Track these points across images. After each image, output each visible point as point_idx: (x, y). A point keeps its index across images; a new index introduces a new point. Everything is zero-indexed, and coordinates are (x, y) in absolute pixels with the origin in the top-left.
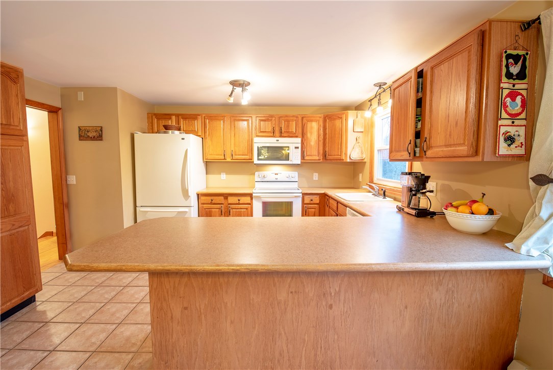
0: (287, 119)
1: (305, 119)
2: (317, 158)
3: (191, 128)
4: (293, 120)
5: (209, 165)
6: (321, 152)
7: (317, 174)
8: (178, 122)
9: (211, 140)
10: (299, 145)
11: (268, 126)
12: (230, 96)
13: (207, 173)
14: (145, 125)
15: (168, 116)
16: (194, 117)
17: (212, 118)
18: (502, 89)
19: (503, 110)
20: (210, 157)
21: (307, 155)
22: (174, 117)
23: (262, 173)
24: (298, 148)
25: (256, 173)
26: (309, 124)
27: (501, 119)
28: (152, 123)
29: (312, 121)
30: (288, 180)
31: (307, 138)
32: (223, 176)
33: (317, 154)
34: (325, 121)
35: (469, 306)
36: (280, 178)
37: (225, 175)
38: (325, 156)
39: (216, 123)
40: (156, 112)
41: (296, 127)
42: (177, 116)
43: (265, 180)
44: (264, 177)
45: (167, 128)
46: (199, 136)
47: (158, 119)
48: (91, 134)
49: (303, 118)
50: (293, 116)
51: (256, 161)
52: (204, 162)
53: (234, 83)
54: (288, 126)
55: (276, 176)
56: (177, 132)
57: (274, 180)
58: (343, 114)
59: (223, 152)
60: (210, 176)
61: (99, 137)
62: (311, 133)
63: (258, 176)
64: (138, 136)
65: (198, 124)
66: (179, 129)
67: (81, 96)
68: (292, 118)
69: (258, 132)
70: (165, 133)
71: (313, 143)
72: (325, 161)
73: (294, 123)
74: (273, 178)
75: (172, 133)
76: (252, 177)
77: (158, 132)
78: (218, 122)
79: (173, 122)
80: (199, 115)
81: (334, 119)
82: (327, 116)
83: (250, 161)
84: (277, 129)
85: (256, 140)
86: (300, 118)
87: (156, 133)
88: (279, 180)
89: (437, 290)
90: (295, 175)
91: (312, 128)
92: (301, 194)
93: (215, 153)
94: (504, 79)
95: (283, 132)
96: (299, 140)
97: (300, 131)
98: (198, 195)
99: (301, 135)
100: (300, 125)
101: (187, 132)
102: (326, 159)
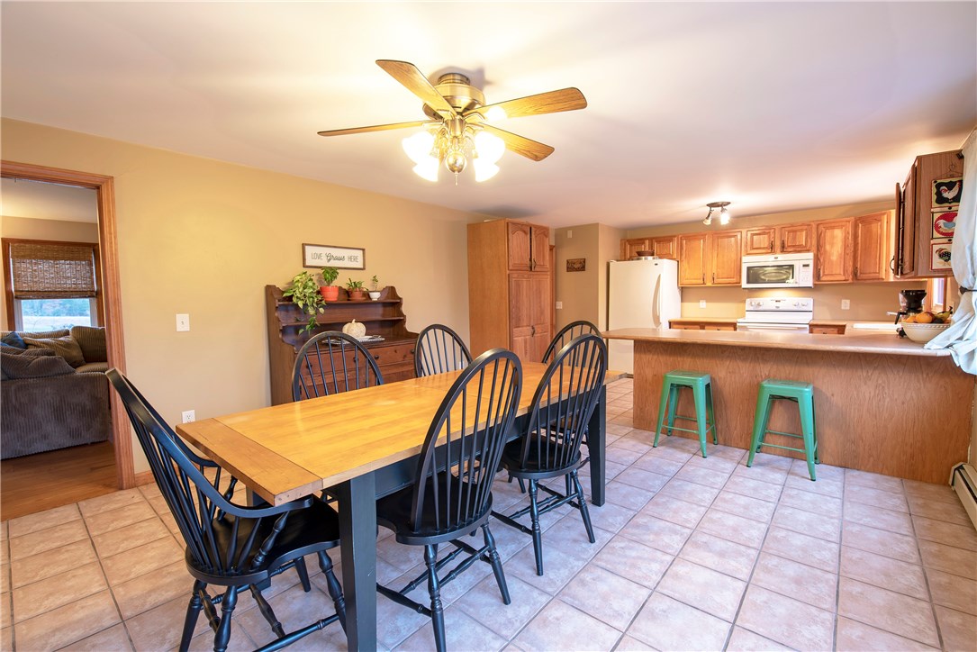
0: (793, 230)
1: (821, 228)
2: (843, 278)
3: (666, 251)
4: (802, 230)
5: (684, 291)
6: (850, 269)
7: (848, 301)
8: (651, 246)
9: (688, 263)
10: (811, 263)
11: (763, 241)
12: (707, 218)
13: (682, 301)
14: (618, 252)
15: (641, 241)
16: (669, 239)
17: (690, 238)
18: (933, 213)
19: (934, 231)
20: (686, 282)
21: (824, 275)
22: (647, 242)
23: (755, 300)
24: (808, 265)
25: (748, 301)
26: (828, 233)
27: (932, 238)
28: (625, 250)
29: (833, 228)
30: (795, 309)
31: (825, 251)
32: (703, 304)
33: (842, 273)
34: (856, 227)
35: (903, 403)
36: (782, 306)
37: (705, 303)
38: (855, 274)
39: (694, 244)
40: (629, 238)
41: (806, 238)
42: (651, 240)
43: (760, 308)
44: (759, 305)
45: (640, 254)
46: (674, 259)
47: (631, 245)
48: (576, 266)
49: (818, 225)
50: (803, 225)
51: (744, 284)
52: (679, 288)
53: (711, 205)
54: (794, 238)
55: (778, 304)
56: (650, 258)
57: (774, 308)
58: (884, 214)
59: (702, 276)
60: (686, 304)
61: (583, 268)
62: (832, 245)
63: (750, 303)
64: (614, 264)
65: (673, 246)
66: (653, 255)
67: (570, 234)
68: (800, 228)
69: (749, 249)
70: (638, 259)
71: (834, 258)
72: (855, 281)
73: (804, 233)
74: (773, 306)
75: (646, 259)
76: (741, 305)
77: (631, 259)
78: (697, 242)
79: (645, 247)
80: (675, 236)
81: (870, 223)
82: (860, 218)
83: (737, 285)
84: (778, 244)
85: (745, 259)
86: (814, 226)
87: (629, 260)
88: (781, 309)
89: (865, 384)
90: (807, 302)
91: (833, 237)
92: (808, 326)
93: (692, 277)
94: (934, 204)
95: (786, 246)
96: (810, 255)
97: (814, 242)
98: (670, 323)
99: (814, 248)
100: (814, 236)
101: (661, 257)
102: (857, 279)
